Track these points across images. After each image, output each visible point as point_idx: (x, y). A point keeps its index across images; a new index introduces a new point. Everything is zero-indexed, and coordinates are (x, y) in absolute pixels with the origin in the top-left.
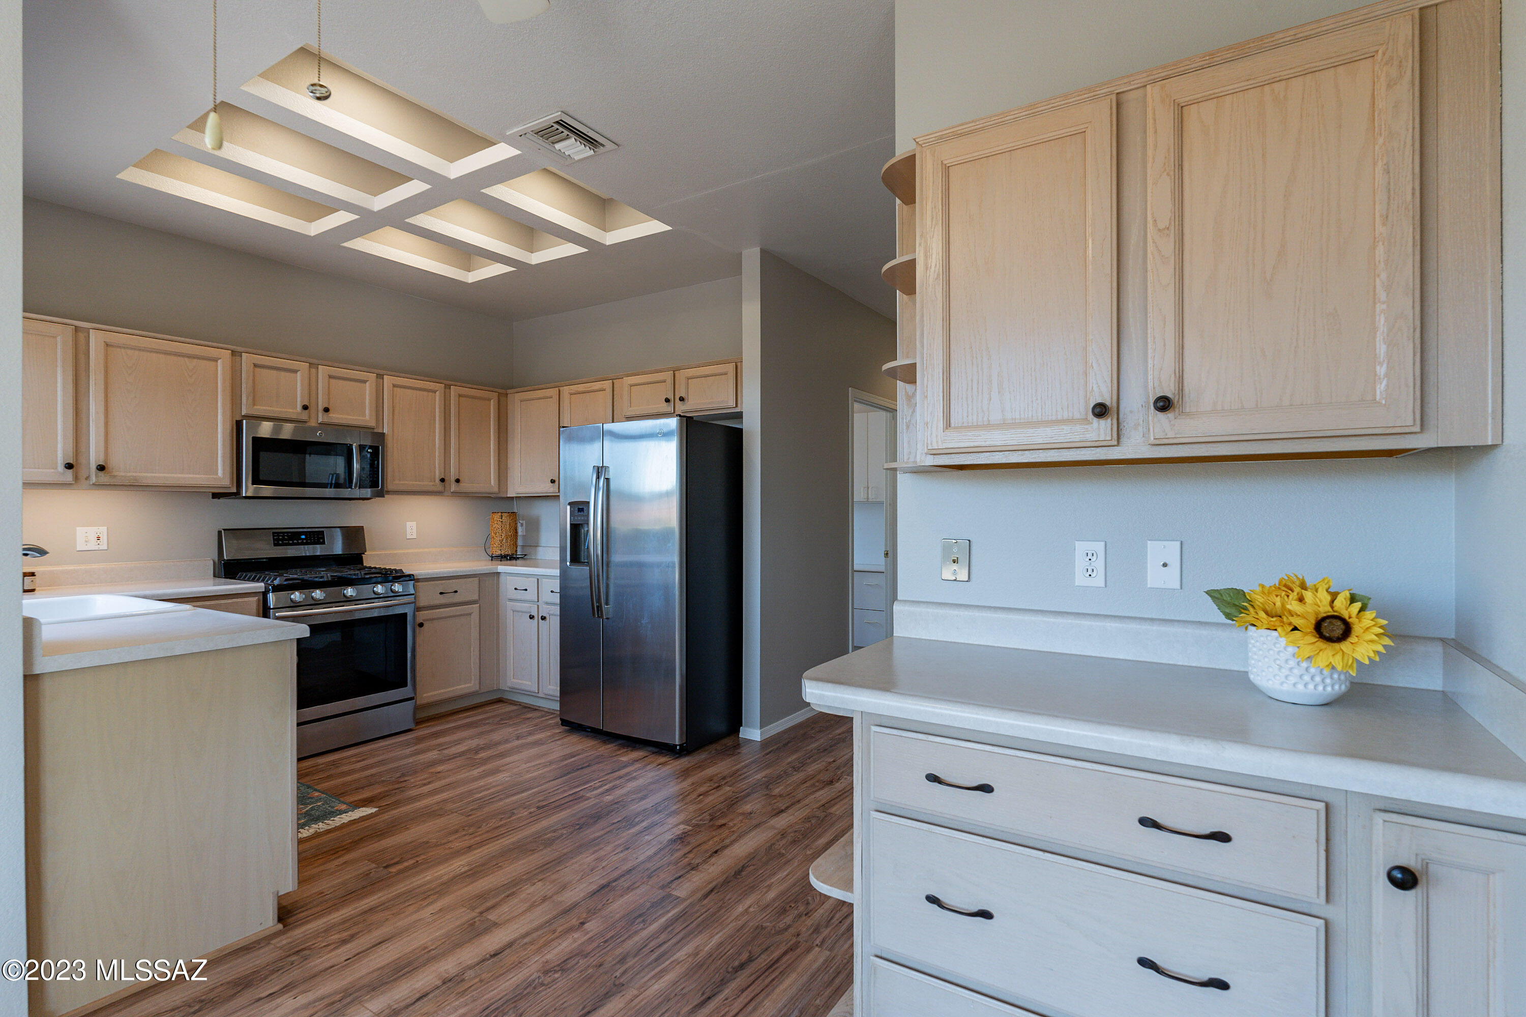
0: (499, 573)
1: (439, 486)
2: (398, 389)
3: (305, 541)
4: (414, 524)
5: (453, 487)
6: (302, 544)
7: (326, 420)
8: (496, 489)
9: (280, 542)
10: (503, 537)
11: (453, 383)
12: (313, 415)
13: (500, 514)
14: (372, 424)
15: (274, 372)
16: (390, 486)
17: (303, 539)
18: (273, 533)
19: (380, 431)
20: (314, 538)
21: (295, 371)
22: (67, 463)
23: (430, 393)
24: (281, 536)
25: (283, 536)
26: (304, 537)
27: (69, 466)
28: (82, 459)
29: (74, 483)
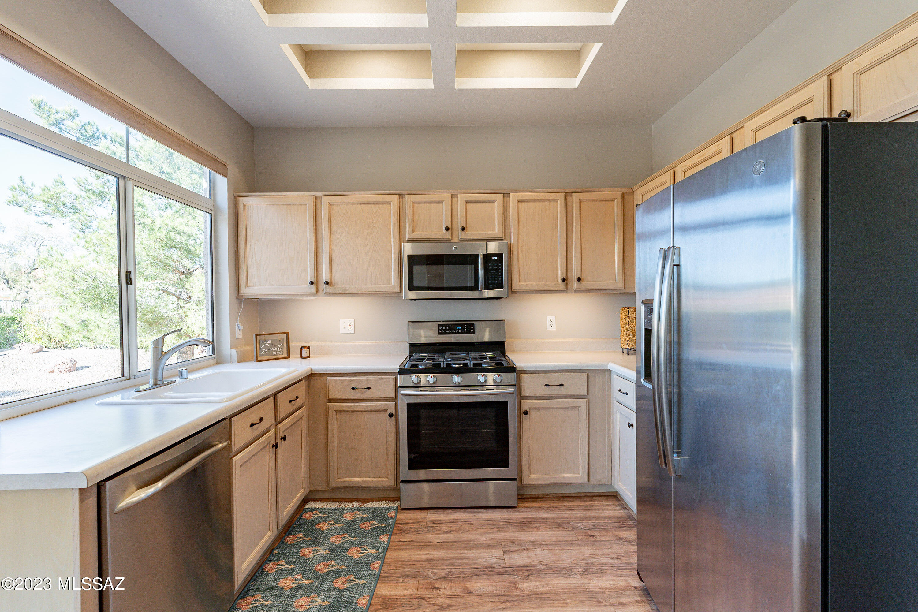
0: (609, 371)
1: (562, 285)
2: (523, 203)
3: (460, 331)
4: (553, 318)
5: (576, 285)
6: (458, 333)
7: (464, 237)
8: (621, 285)
9: (443, 332)
10: (629, 332)
11: (574, 190)
12: (454, 234)
13: (626, 309)
14: (501, 236)
15: (428, 206)
16: (516, 287)
17: (459, 330)
18: (439, 325)
19: (507, 241)
20: (467, 328)
21: (441, 202)
22: (311, 281)
23: (552, 203)
24: (444, 327)
25: (446, 327)
26: (460, 328)
27: (312, 283)
28: (320, 278)
29: (315, 293)
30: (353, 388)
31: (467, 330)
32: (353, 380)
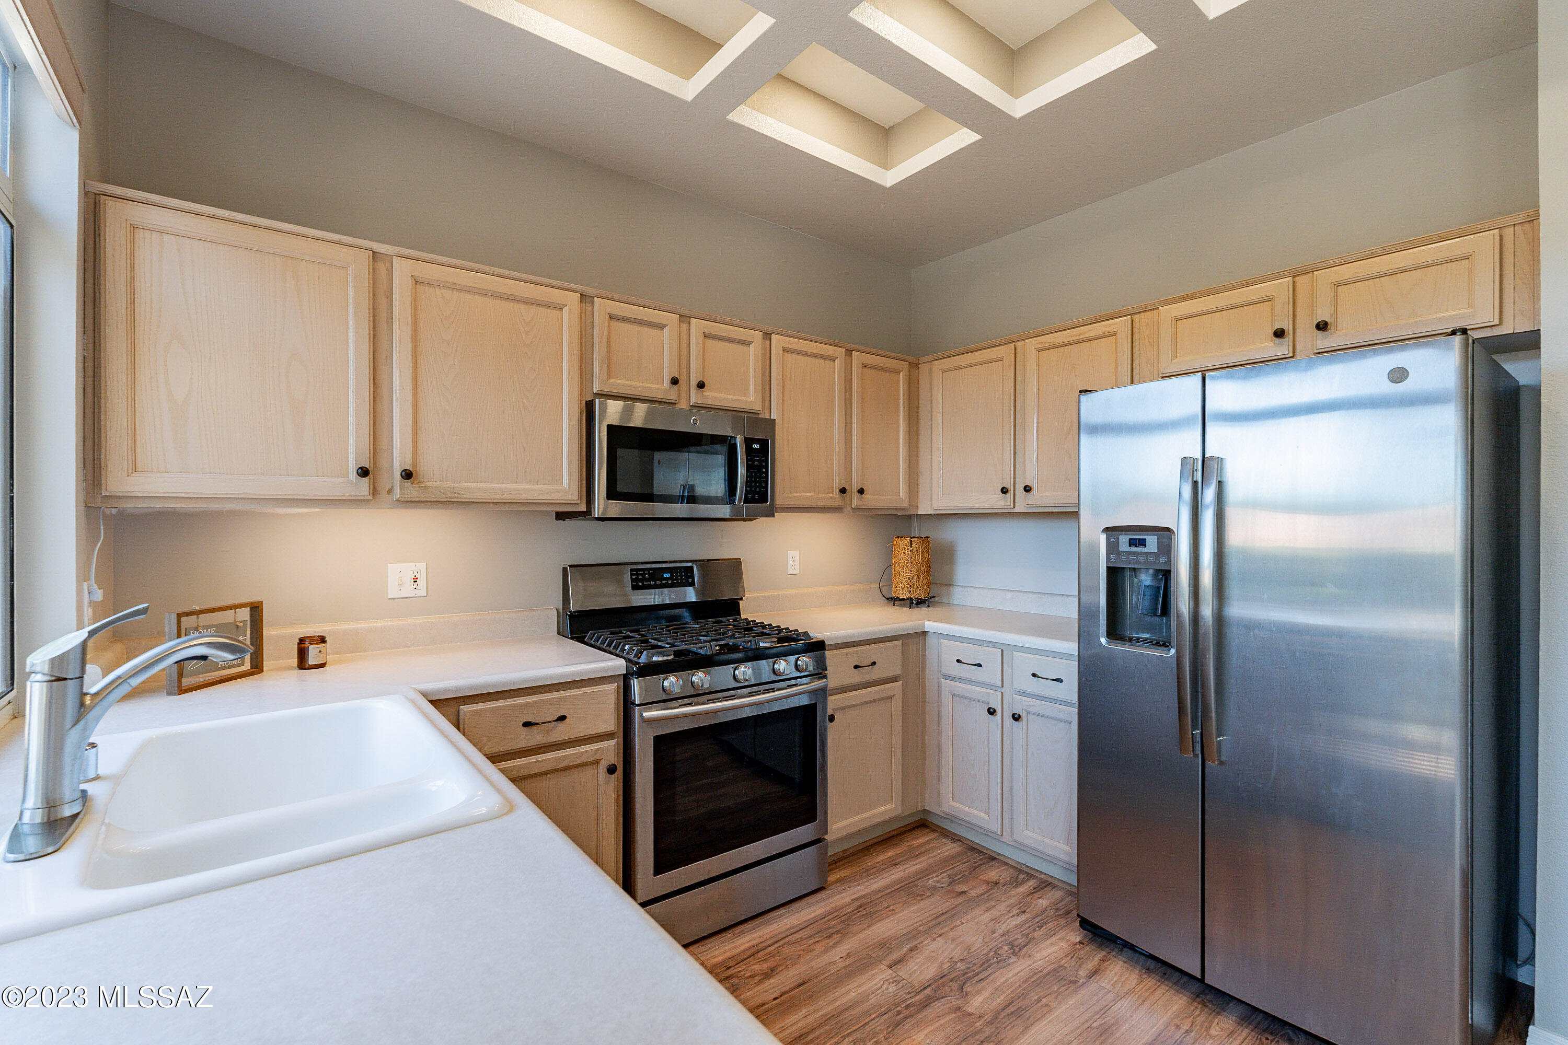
0: (925, 633)
1: (837, 500)
2: (789, 355)
3: (670, 582)
4: (798, 554)
5: (855, 500)
6: (667, 586)
7: (701, 401)
8: (905, 504)
9: (640, 584)
10: (913, 573)
11: (856, 347)
12: (684, 394)
13: (909, 539)
14: (757, 407)
15: (635, 328)
16: (779, 501)
17: (667, 579)
18: (631, 570)
19: (767, 417)
20: (681, 576)
21: (661, 327)
22: (361, 468)
23: (828, 362)
24: (640, 574)
25: (643, 575)
26: (668, 575)
27: (364, 472)
28: (383, 463)
29: (370, 498)
30: (527, 724)
31: (681, 579)
32: (527, 705)
